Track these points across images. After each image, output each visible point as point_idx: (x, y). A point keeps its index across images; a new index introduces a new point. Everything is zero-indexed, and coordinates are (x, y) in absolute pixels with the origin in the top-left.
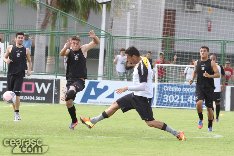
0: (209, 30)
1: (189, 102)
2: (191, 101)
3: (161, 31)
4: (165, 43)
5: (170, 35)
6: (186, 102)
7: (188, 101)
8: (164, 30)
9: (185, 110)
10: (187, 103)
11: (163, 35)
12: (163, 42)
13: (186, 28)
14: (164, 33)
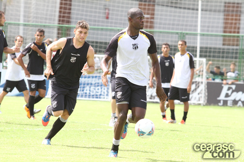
0: (107, 18)
1: (86, 93)
2: (88, 92)
3: (57, 18)
4: (61, 30)
5: (67, 22)
6: (82, 92)
7: (85, 91)
8: (60, 16)
9: (81, 101)
10: (83, 94)
11: (59, 23)
12: (59, 29)
13: (82, 15)
14: (59, 21)
